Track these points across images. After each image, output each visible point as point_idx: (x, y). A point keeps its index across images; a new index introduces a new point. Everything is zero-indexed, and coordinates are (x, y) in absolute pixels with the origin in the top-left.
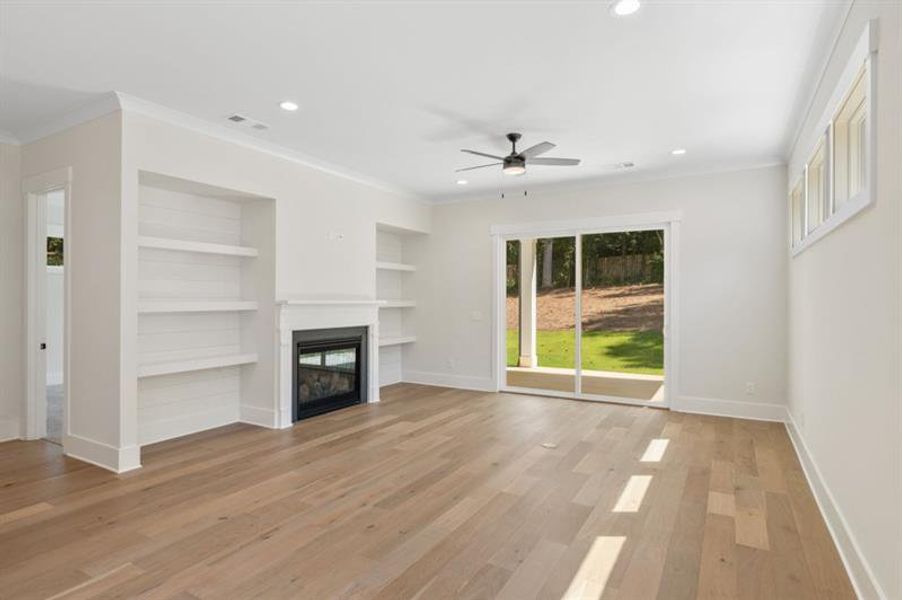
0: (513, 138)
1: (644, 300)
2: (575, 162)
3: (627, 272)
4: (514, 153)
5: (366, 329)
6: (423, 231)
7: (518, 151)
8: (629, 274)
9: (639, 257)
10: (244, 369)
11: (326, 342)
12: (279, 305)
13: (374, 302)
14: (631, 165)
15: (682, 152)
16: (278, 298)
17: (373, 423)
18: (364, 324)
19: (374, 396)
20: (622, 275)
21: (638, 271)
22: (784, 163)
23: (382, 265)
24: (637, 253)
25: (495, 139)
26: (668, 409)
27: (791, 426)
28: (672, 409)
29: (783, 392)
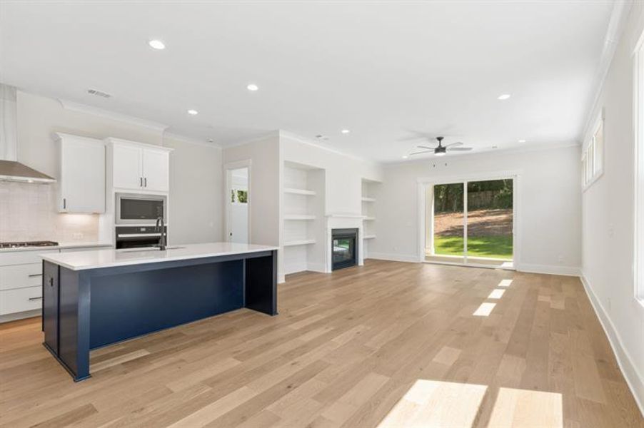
0: (440, 139)
1: (503, 217)
2: (470, 149)
3: (481, 202)
4: (440, 146)
5: (357, 229)
6: (380, 181)
7: (443, 146)
8: (483, 203)
9: (489, 193)
10: (308, 246)
11: (343, 235)
12: (327, 217)
13: (360, 216)
14: (496, 147)
15: (524, 141)
16: (326, 214)
17: (361, 274)
18: (356, 227)
19: (361, 263)
20: (479, 203)
21: (489, 202)
22: (579, 145)
23: (364, 199)
24: (487, 190)
25: (431, 140)
26: (515, 271)
27: (583, 279)
28: (518, 270)
29: (579, 262)
